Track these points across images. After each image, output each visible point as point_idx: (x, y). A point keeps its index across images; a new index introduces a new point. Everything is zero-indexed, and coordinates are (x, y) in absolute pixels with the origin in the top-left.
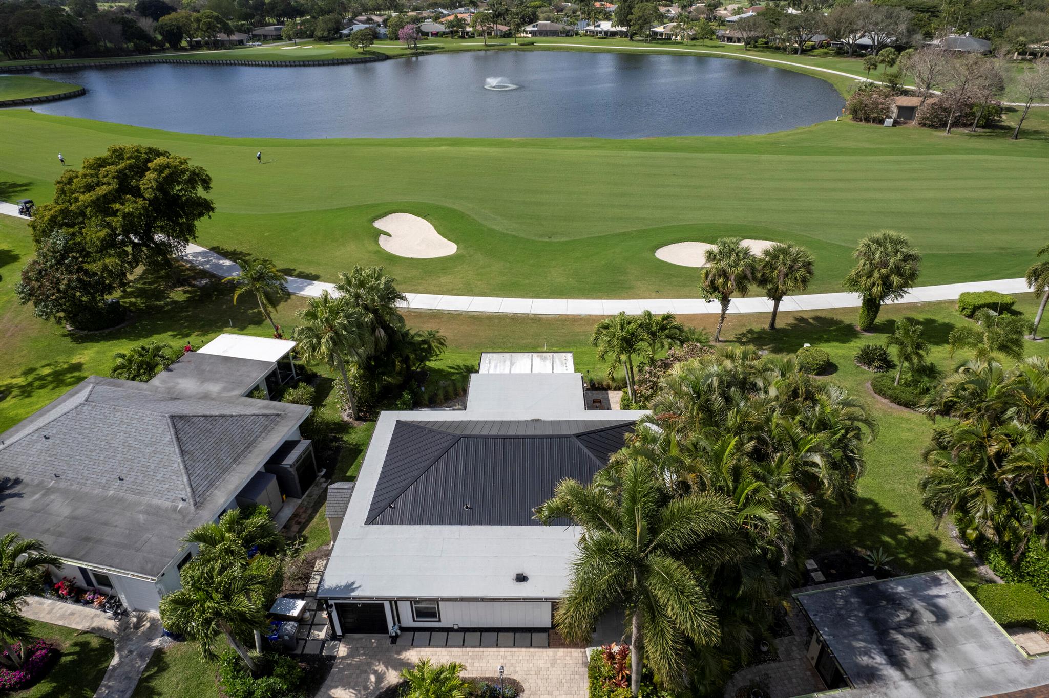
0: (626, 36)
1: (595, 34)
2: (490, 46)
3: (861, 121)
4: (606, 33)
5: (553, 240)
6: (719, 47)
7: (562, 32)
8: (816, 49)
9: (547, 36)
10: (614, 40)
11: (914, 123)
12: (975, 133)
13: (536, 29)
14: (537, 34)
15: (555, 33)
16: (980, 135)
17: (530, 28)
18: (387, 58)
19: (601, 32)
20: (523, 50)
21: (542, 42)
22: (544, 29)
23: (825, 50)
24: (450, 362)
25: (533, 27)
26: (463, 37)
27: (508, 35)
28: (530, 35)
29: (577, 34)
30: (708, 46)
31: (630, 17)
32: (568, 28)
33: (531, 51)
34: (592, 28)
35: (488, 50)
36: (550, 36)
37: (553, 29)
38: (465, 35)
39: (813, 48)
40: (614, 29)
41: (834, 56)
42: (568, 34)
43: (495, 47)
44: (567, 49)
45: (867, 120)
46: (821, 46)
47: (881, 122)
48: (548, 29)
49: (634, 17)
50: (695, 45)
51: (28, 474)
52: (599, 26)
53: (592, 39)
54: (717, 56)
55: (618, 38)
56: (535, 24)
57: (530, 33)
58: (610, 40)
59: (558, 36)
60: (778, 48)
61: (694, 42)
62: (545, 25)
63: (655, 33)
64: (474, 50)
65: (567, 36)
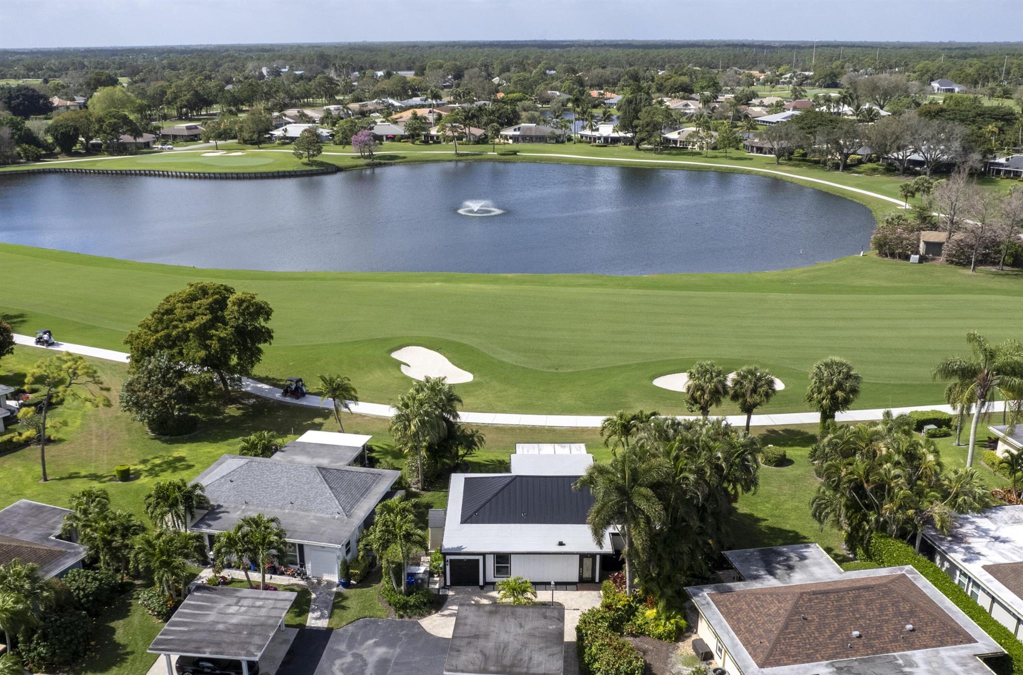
0: (631, 144)
1: (592, 140)
2: (462, 155)
3: (887, 256)
4: (606, 139)
5: (560, 371)
6: (745, 159)
7: (551, 138)
8: (863, 163)
9: (533, 142)
10: (616, 149)
11: (942, 259)
12: (1003, 272)
13: (518, 133)
14: (520, 139)
15: (542, 139)
16: (1007, 274)
17: (510, 132)
18: (337, 170)
19: (599, 138)
20: (505, 162)
21: (528, 151)
22: (528, 133)
23: (874, 165)
24: (484, 458)
25: (515, 130)
26: (426, 142)
27: (482, 140)
28: (511, 141)
29: (570, 139)
30: (732, 158)
31: (636, 122)
32: (558, 132)
33: (514, 162)
34: (588, 132)
35: (460, 161)
36: (536, 142)
37: (538, 134)
38: (429, 140)
39: (860, 162)
40: (616, 135)
41: (883, 174)
42: (558, 140)
43: (469, 157)
44: (559, 162)
45: (893, 255)
46: (870, 160)
47: (907, 258)
48: (533, 134)
49: (641, 122)
50: (716, 157)
51: (224, 502)
52: (597, 130)
53: (587, 147)
54: (742, 172)
55: (621, 145)
56: (517, 127)
57: (511, 138)
58: (610, 149)
59: (546, 142)
60: (817, 162)
61: (716, 153)
62: (530, 128)
63: (668, 140)
64: (443, 161)
65: (557, 142)
